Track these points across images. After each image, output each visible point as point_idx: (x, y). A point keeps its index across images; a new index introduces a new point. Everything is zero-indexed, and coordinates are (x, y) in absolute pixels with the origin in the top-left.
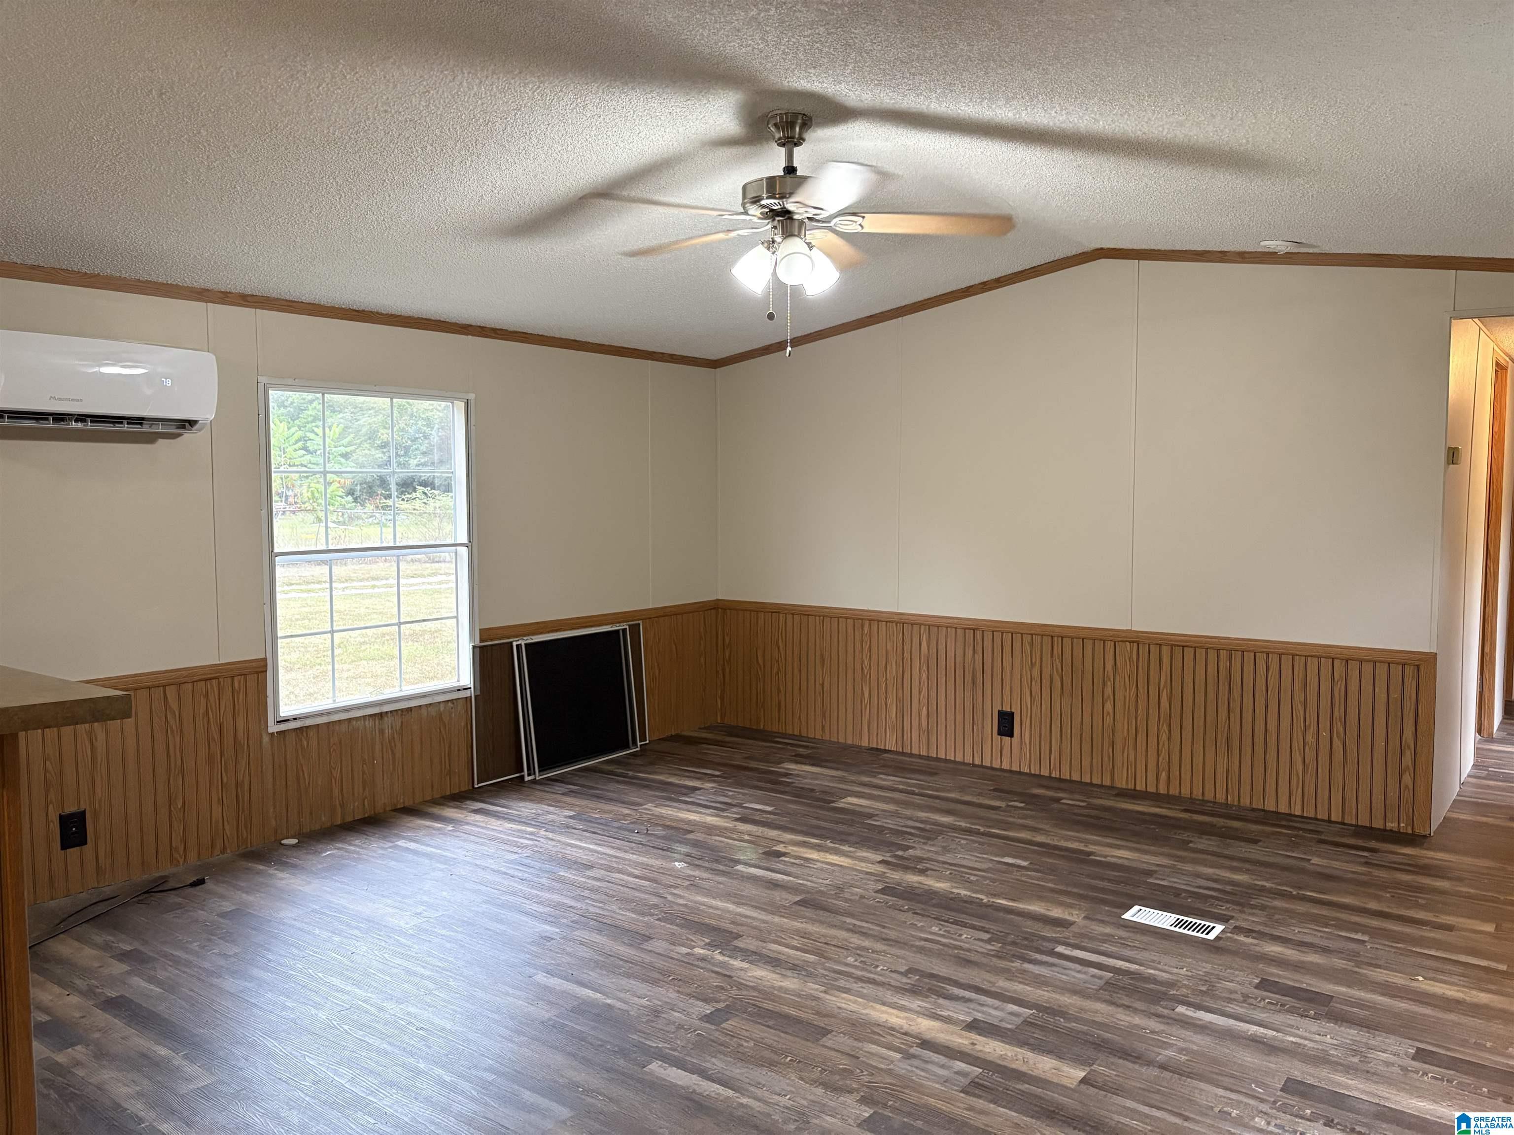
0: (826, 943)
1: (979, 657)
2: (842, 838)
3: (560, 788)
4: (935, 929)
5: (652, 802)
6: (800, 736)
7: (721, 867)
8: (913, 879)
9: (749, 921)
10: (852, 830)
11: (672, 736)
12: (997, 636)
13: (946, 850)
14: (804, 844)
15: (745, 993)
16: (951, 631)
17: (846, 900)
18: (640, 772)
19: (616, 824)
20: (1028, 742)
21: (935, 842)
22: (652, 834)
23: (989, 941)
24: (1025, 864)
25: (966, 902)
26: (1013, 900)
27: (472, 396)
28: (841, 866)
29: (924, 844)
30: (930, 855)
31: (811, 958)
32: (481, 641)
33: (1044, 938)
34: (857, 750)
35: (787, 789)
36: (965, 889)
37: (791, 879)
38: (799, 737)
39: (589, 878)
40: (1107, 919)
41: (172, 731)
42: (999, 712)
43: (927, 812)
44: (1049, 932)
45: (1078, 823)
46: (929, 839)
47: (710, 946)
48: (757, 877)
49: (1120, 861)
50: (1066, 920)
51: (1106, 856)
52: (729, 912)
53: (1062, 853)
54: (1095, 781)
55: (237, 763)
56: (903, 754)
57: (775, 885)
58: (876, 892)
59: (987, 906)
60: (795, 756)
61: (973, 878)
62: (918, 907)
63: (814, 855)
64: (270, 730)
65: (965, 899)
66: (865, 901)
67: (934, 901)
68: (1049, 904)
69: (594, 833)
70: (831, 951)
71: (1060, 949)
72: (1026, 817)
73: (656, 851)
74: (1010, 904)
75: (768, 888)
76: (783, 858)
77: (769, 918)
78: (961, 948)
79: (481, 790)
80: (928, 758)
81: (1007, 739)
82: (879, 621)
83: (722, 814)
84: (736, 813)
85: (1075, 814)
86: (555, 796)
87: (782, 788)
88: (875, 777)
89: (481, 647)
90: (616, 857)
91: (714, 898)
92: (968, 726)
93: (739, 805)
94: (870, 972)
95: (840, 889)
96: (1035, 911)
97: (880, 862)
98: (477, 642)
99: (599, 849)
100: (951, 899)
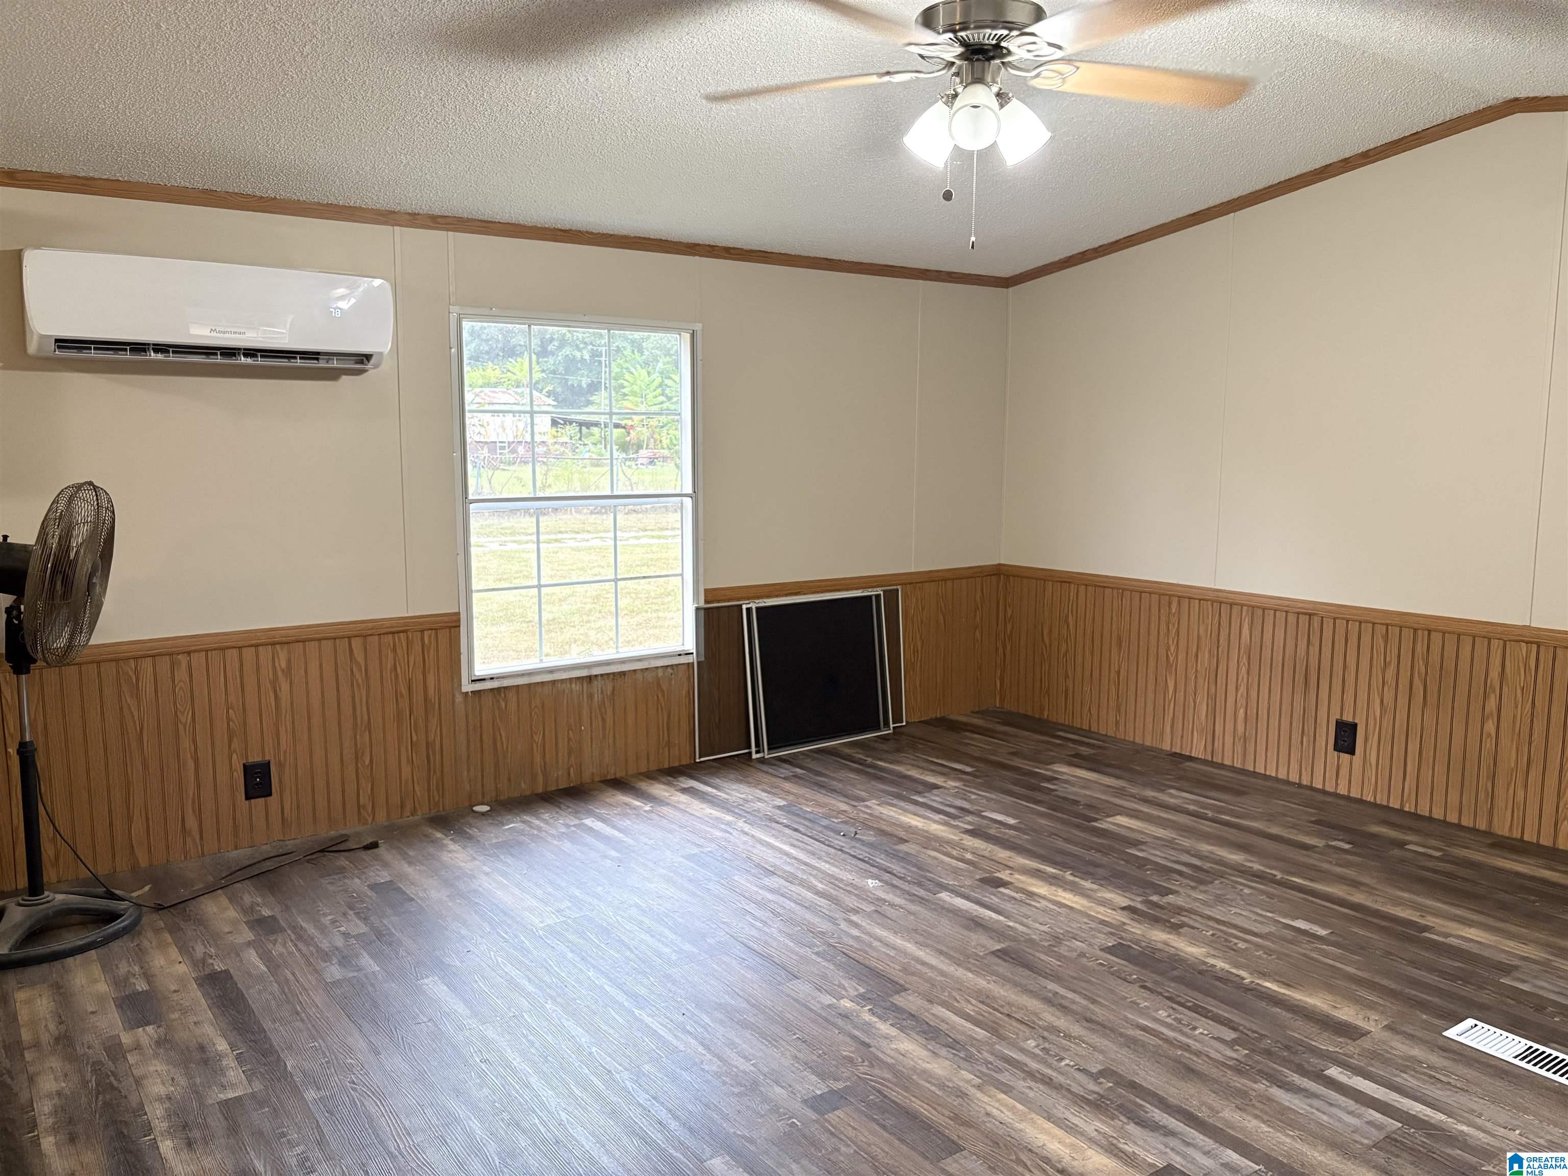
0: (1008, 1015)
1: (1314, 650)
2: (1087, 869)
3: (786, 770)
4: (1162, 1014)
5: (877, 798)
6: (1090, 731)
7: (922, 893)
8: (1159, 936)
9: (925, 970)
10: (1105, 860)
11: (936, 719)
12: (1341, 624)
13: (1220, 900)
14: (1037, 874)
15: (877, 1071)
16: (1281, 616)
17: (1059, 957)
18: (880, 760)
19: (825, 822)
20: (1374, 762)
21: (1209, 888)
22: (860, 840)
23: (1231, 1044)
24: (1322, 932)
25: (1219, 979)
26: (1288, 986)
27: (698, 327)
28: (1071, 908)
29: (1193, 888)
30: (1196, 906)
31: (980, 1033)
32: (706, 602)
33: (1314, 1051)
34: (1154, 753)
35: (1045, 798)
36: (1225, 959)
37: (1001, 918)
38: (1088, 733)
39: (763, 887)
40: (1419, 1034)
41: (358, 685)
42: (1337, 722)
43: (1213, 845)
44: (1325, 1043)
45: (1421, 880)
46: (1202, 882)
47: (863, 998)
48: (960, 910)
49: (1465, 945)
50: (1356, 1028)
51: (1447, 935)
52: (905, 954)
53: (1384, 923)
54: (1464, 823)
55: (427, 720)
56: (1212, 763)
57: (976, 924)
58: (1102, 950)
59: (1248, 989)
60: (1073, 756)
61: (1242, 945)
62: (1150, 978)
63: (1041, 888)
64: (464, 689)
65: (1220, 974)
66: (1084, 960)
67: (1175, 973)
68: (1339, 999)
69: (796, 830)
70: (1011, 1028)
71: (1334, 1072)
72: (1348, 865)
73: (854, 861)
74: (1283, 991)
75: (967, 928)
76: (1002, 890)
77: (951, 969)
78: (1187, 1048)
79: (702, 765)
80: (1242, 771)
81: (1345, 757)
82: (1190, 598)
83: (952, 822)
84: (969, 823)
85: (1424, 868)
86: (774, 780)
87: (1038, 796)
88: (1163, 791)
89: (706, 610)
90: (806, 864)
91: (896, 933)
92: (1296, 736)
93: (978, 814)
94: (1050, 1066)
95: (1057, 940)
96: (1314, 1006)
97: (1123, 908)
98: (702, 604)
99: (792, 851)
100: (1201, 972)
